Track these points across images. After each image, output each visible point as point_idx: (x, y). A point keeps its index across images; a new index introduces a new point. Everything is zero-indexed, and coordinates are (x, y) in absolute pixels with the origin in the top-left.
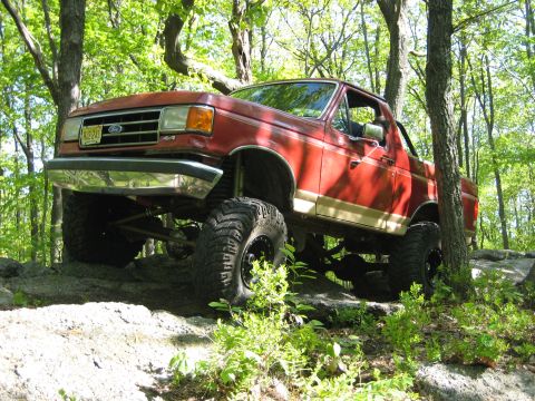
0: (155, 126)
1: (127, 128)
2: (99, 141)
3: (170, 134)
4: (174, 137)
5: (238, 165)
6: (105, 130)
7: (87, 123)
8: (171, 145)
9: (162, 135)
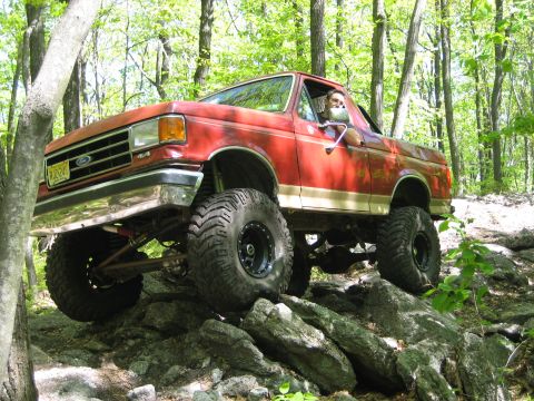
0: (126, 147)
1: (96, 157)
2: (68, 177)
3: (144, 151)
4: (148, 153)
5: (215, 170)
6: (72, 165)
7: (51, 162)
8: (148, 161)
9: (136, 154)
